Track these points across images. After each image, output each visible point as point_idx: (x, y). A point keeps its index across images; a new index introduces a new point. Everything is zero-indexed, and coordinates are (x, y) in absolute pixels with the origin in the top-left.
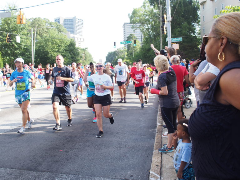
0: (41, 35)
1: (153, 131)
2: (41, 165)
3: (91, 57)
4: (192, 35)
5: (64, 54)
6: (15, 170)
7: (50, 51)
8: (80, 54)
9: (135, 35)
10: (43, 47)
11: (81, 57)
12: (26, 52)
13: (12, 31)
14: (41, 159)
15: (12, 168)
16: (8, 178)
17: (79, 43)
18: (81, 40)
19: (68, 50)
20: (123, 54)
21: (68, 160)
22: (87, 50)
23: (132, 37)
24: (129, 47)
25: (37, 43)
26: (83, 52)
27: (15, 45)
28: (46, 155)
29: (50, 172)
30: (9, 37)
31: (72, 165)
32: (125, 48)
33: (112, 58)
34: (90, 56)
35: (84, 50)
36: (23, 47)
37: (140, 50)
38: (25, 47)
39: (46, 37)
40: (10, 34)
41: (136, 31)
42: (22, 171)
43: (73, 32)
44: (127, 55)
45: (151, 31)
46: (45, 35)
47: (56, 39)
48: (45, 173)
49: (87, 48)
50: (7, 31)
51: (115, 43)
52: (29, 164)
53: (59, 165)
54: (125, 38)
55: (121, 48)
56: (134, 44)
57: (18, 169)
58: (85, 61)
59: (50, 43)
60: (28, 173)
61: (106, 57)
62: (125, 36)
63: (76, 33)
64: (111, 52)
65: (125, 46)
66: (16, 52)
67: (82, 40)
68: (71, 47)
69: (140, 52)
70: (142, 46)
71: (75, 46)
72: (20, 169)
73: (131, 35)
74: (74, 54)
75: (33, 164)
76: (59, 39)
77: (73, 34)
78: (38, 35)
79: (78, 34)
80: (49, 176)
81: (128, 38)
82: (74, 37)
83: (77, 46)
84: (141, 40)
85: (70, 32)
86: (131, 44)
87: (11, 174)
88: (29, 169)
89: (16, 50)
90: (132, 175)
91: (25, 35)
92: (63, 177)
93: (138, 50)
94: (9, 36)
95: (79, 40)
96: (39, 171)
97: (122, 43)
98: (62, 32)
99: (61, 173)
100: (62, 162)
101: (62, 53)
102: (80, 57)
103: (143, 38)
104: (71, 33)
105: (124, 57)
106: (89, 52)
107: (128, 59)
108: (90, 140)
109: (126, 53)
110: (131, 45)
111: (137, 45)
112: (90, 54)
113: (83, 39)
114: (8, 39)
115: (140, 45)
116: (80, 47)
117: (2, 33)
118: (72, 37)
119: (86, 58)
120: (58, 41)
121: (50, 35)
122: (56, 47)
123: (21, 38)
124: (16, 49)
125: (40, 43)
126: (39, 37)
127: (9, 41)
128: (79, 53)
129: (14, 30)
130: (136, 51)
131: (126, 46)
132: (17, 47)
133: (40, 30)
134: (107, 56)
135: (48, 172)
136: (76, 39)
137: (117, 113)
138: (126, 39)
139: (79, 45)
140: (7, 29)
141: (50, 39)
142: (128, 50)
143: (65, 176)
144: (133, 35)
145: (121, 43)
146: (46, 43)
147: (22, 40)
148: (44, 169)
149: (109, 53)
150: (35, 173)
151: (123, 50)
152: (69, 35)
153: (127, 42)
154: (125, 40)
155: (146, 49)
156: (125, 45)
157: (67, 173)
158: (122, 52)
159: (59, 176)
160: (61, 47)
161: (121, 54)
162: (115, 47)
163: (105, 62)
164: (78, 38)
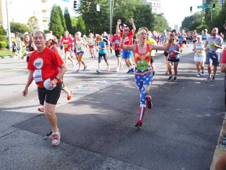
0: (119, 2)
1: (221, 115)
2: (94, 144)
3: (166, 23)
5: (139, 20)
6: (69, 145)
7: (127, 17)
8: (156, 20)
10: (120, 14)
11: (157, 23)
12: (105, 20)
15: (67, 143)
17: (155, 9)
18: (157, 5)
19: (144, 17)
20: (200, 19)
21: (120, 142)
22: (162, 15)
23: (211, 0)
24: (207, 10)
25: (115, 11)
26: (159, 18)
27: (96, 13)
29: (100, 153)
30: (90, 7)
31: (123, 148)
32: (203, 12)
33: (188, 23)
34: (166, 21)
35: (160, 15)
36: (102, 14)
37: (220, 14)
38: (105, 15)
40: (91, 3)
42: (75, 147)
44: (204, 20)
46: (122, 2)
47: (133, 6)
48: (95, 154)
49: (163, 14)
50: (89, 1)
51: (191, 8)
52: (83, 140)
53: (110, 147)
55: (198, 12)
56: (213, 8)
57: (72, 145)
58: (160, 27)
59: (127, 10)
60: (80, 151)
61: (182, 22)
64: (188, 17)
65: (203, 10)
66: (97, 19)
68: (147, 13)
69: (219, 16)
70: (223, 10)
71: (151, 12)
72: (74, 145)
74: (149, 20)
75: (87, 142)
76: (135, 6)
78: (117, 2)
80: (98, 158)
81: (207, 1)
82: (151, 3)
83: (153, 11)
84: (222, 2)
86: (210, 7)
87: (65, 150)
88: (82, 147)
89: (97, 18)
91: (105, 3)
92: (111, 162)
93: (218, 14)
94: (90, 5)
97: (200, 7)
99: (110, 157)
100: (114, 144)
101: (138, 20)
102: (155, 23)
105: (202, 21)
106: (164, 18)
107: (205, 24)
108: (148, 119)
109: (204, 18)
110: (210, 9)
111: (217, 9)
112: (166, 19)
113: (160, 4)
114: (89, 8)
115: (221, 9)
116: (156, 12)
117: (85, 2)
118: (149, 3)
119: (161, 23)
120: (135, 8)
121: (127, 2)
122: (132, 14)
123: (101, 6)
125: (118, 10)
126: (117, 4)
127: (91, 10)
128: (154, 19)
130: (215, 15)
131: (205, 10)
132: (98, 15)
134: (183, 21)
135: (98, 153)
137: (183, 88)
138: (205, 2)
139: (156, 10)
141: (128, 6)
142: (207, 14)
143: (113, 161)
145: (198, 7)
146: (123, 11)
147: (102, 8)
148: (95, 148)
149: (185, 18)
150: (86, 152)
151: (200, 14)
152: (146, 1)
153: (205, 6)
154: (203, 4)
157: (117, 158)
158: (200, 17)
159: (108, 160)
160: (137, 14)
161: (198, 19)
162: (191, 12)
163: (181, 27)
164: (154, 4)
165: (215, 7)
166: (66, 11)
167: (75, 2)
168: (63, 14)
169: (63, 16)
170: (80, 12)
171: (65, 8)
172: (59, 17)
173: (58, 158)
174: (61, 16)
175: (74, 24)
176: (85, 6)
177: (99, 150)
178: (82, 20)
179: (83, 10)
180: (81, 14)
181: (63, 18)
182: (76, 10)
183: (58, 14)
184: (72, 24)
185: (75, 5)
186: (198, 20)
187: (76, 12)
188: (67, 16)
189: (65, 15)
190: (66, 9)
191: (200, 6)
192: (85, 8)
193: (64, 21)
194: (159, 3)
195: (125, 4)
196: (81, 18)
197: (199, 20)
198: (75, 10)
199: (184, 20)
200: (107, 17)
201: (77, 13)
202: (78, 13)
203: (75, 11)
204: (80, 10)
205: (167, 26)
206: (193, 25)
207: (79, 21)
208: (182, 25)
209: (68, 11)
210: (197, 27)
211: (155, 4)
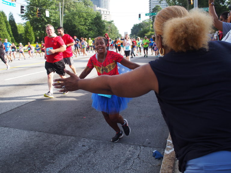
0: (69, 9)
2: (66, 130)
3: (116, 30)
4: (221, 5)
5: (90, 27)
6: (43, 133)
7: (78, 24)
8: (106, 27)
9: (161, 7)
10: (70, 20)
11: (107, 30)
12: (55, 26)
13: (42, 6)
17: (105, 16)
19: (94, 24)
20: (148, 26)
22: (112, 23)
23: (157, 9)
25: (65, 17)
26: (109, 25)
27: (45, 19)
29: (74, 136)
32: (150, 20)
33: (137, 31)
34: (116, 28)
35: (110, 23)
36: (52, 21)
38: (54, 21)
39: (73, 10)
40: (39, 9)
41: (162, 2)
42: (49, 134)
43: (99, 5)
44: (152, 27)
45: (177, 2)
46: (72, 9)
47: (83, 12)
48: (69, 137)
49: (113, 21)
50: (37, 6)
51: (140, 15)
52: (55, 128)
54: (150, 10)
55: (146, 20)
58: (111, 34)
59: (77, 17)
60: (54, 136)
61: (132, 30)
62: (150, 8)
63: (102, 6)
64: (137, 25)
65: (150, 18)
67: (108, 13)
68: (97, 20)
71: (101, 19)
73: (157, 6)
74: (100, 27)
75: (59, 129)
76: (86, 13)
77: (99, 7)
78: (66, 9)
79: (104, 7)
80: (73, 139)
81: (153, 9)
82: (100, 10)
83: (103, 19)
85: (96, 6)
90: (150, 142)
91: (54, 9)
92: (85, 141)
94: (39, 11)
95: (105, 13)
97: (147, 15)
98: (88, 6)
99: (84, 138)
100: (85, 128)
101: (89, 26)
102: (106, 30)
104: (97, 7)
105: (149, 29)
106: (114, 25)
107: (153, 32)
109: (151, 25)
112: (116, 27)
113: (109, 12)
114: (38, 13)
116: (105, 20)
117: (32, 8)
119: (111, 30)
120: (85, 15)
121: (77, 9)
122: (82, 21)
123: (50, 12)
124: (46, 23)
125: (68, 17)
126: (66, 11)
127: (39, 16)
128: (104, 26)
129: (44, 5)
131: (152, 18)
132: (47, 21)
133: (67, 4)
134: (132, 28)
136: (102, 13)
138: (152, 11)
139: (105, 18)
140: (37, 4)
141: (77, 12)
143: (87, 140)
144: (159, 7)
145: (146, 15)
146: (73, 17)
147: (51, 14)
149: (134, 25)
150: (60, 136)
151: (148, 22)
152: (95, 8)
153: (152, 14)
154: (150, 12)
157: (90, 138)
158: (148, 24)
160: (87, 21)
161: (147, 26)
162: (140, 19)
163: (131, 35)
164: (104, 11)
166: (11, 16)
167: (22, 7)
168: (8, 20)
169: (7, 22)
170: (27, 18)
171: (10, 14)
172: (4, 23)
175: (21, 30)
176: (32, 12)
178: (30, 26)
179: (30, 16)
180: (28, 20)
181: (8, 24)
182: (23, 15)
183: (2, 20)
184: (18, 31)
185: (22, 10)
186: (147, 28)
187: (23, 18)
188: (12, 22)
189: (10, 21)
190: (11, 14)
191: (148, 14)
192: (32, 14)
193: (10, 27)
194: (109, 11)
195: (75, 11)
196: (29, 24)
197: (147, 27)
198: (21, 16)
199: (133, 27)
200: (57, 23)
201: (23, 19)
202: (25, 19)
203: (22, 17)
204: (27, 15)
205: (118, 33)
206: (142, 32)
207: (27, 28)
208: (132, 32)
209: (13, 17)
210: (145, 34)
211: (105, 12)
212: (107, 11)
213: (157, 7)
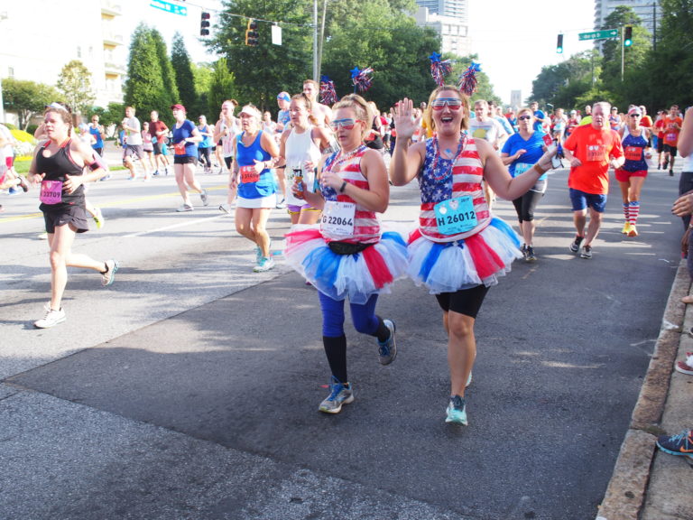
0: (343, 22)
1: (643, 346)
2: (255, 429)
3: (485, 84)
5: (404, 75)
6: (178, 434)
8: (454, 74)
9: (633, 10)
10: (345, 55)
12: (299, 72)
13: (263, 11)
14: (260, 409)
15: (173, 428)
16: (153, 458)
17: (453, 42)
18: (458, 31)
19: (416, 65)
20: (588, 73)
21: (335, 424)
23: (622, 17)
24: (609, 48)
25: (331, 45)
26: (464, 69)
27: (270, 52)
28: (278, 396)
29: (273, 456)
30: (252, 31)
31: (342, 442)
32: (597, 52)
33: (552, 87)
34: (483, 78)
35: (467, 61)
36: (290, 56)
37: (648, 60)
38: (297, 58)
39: (355, 25)
40: (254, 21)
42: (196, 441)
43: (435, 9)
44: (601, 76)
46: (352, 19)
47: (384, 30)
48: (257, 459)
49: (475, 57)
50: (249, 14)
51: (560, 38)
52: (221, 420)
53: (304, 437)
54: (598, 20)
55: (583, 54)
56: (626, 39)
57: (188, 433)
59: (366, 44)
60: (211, 452)
61: (534, 83)
62: (598, 13)
63: (445, 9)
64: (552, 67)
65: (598, 48)
66: (272, 71)
67: (462, 32)
68: (427, 54)
69: (644, 65)
70: (655, 46)
71: (437, 50)
72: (193, 434)
73: (622, 9)
75: (234, 424)
76: (392, 31)
77: (435, 14)
78: (335, 19)
79: (452, 14)
80: (268, 470)
81: (606, 19)
82: (438, 23)
83: (445, 49)
84: (652, 24)
85: (427, 9)
86: (618, 39)
88: (217, 438)
89: (273, 68)
90: (532, 509)
91: (298, 22)
92: (304, 482)
93: (641, 60)
94: (252, 27)
95: (454, 31)
96: (242, 449)
97: (586, 37)
98: (402, 10)
99: (304, 466)
101: (399, 73)
103: (659, 17)
104: (431, 12)
105: (591, 82)
107: (603, 90)
109: (599, 70)
110: (617, 43)
111: (638, 44)
112: (484, 74)
113: (467, 27)
114: (250, 35)
115: (649, 43)
116: (454, 52)
117: (237, 18)
118: (434, 24)
120: (388, 36)
121: (366, 20)
122: (381, 57)
123: (284, 30)
124: (273, 63)
125: (338, 43)
126: (335, 26)
127: (254, 42)
129: (269, 10)
130: (632, 62)
131: (601, 48)
132: (275, 57)
133: (340, 7)
134: (536, 79)
135: (266, 456)
136: (445, 30)
137: (532, 270)
138: (603, 23)
139: (454, 46)
140: (249, 6)
141: (367, 31)
142: (607, 58)
143: (312, 478)
144: (628, 10)
145: (582, 37)
146: (354, 45)
147: (287, 36)
148: (259, 443)
149: (544, 70)
150: (228, 453)
151: (589, 59)
152: (424, 17)
153: (603, 35)
154: (597, 27)
155: (666, 55)
156: (598, 45)
157: (323, 470)
158: (587, 67)
159: (295, 476)
160: (396, 55)
161: (583, 73)
162: (560, 49)
163: (531, 99)
164: (450, 26)
165: (633, 38)
166: (179, 44)
167: (205, 16)
168: (169, 54)
169: (167, 60)
170: (220, 48)
171: (175, 37)
172: (156, 63)
173: (142, 472)
174: (163, 62)
175: (202, 86)
176: (235, 30)
177: (269, 447)
178: (226, 72)
179: (229, 41)
180: (224, 55)
181: (169, 65)
182: (209, 41)
183: (152, 54)
184: (197, 86)
185: (205, 24)
186: (583, 78)
187: (209, 47)
188: (181, 62)
189: (175, 56)
190: (179, 38)
191: (588, 34)
192: (235, 35)
193: (172, 74)
194: (465, 24)
195: (359, 25)
196: (225, 66)
197: (585, 76)
198: (204, 43)
199: (539, 76)
200: (305, 64)
201: (210, 51)
202: (215, 52)
203: (207, 45)
204: (222, 40)
205: (490, 94)
206: (568, 90)
207: (218, 76)
208: (535, 91)
209: (183, 45)
210: (578, 98)
211: (452, 28)
212: (460, 24)
213: (620, 12)
